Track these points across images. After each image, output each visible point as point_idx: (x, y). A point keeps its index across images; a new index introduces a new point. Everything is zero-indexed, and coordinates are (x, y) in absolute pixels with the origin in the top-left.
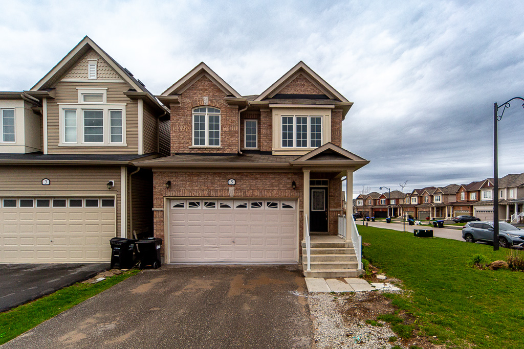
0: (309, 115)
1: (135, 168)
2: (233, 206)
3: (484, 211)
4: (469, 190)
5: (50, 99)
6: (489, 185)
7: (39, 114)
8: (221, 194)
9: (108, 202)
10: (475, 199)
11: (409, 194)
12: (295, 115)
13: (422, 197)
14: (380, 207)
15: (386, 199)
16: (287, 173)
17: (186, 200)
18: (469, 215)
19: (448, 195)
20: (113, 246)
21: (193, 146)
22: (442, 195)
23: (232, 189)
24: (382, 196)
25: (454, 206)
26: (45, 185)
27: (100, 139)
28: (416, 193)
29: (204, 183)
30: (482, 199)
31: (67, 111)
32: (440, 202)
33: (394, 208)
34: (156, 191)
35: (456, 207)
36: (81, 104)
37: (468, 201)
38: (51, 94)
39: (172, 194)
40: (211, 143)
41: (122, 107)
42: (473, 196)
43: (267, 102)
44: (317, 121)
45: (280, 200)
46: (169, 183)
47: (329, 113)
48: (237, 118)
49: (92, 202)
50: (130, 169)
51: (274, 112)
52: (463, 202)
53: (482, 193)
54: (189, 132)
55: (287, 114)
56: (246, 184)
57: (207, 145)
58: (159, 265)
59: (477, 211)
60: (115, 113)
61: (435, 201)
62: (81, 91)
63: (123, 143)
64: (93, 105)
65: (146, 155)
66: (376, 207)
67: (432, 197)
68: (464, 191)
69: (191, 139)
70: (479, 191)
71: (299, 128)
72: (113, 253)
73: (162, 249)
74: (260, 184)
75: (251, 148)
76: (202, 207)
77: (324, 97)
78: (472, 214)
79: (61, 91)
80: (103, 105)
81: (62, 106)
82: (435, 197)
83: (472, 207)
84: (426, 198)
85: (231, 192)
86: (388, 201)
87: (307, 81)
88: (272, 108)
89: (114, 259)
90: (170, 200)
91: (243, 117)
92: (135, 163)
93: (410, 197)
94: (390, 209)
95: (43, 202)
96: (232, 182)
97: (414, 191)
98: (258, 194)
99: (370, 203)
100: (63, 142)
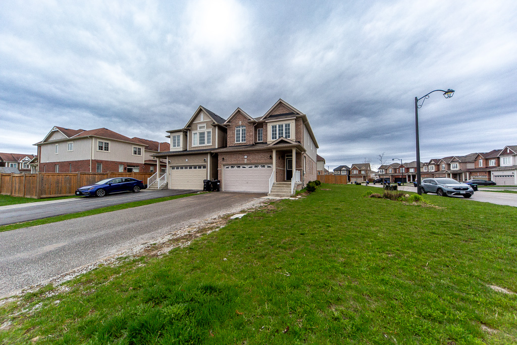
0: (284, 123)
1: (213, 153)
2: (247, 167)
3: (503, 176)
4: (487, 158)
5: (190, 130)
6: (508, 152)
7: (187, 136)
8: (242, 162)
9: (204, 167)
10: (494, 165)
11: (426, 163)
12: (277, 124)
13: (439, 165)
14: (399, 174)
15: (405, 168)
16: (268, 152)
17: (230, 165)
18: (487, 180)
19: (466, 162)
20: (204, 182)
21: (236, 143)
22: (460, 163)
23: (246, 160)
24: (402, 166)
25: (471, 172)
26: (187, 161)
27: (204, 143)
28: (433, 162)
29: (235, 158)
30: (502, 164)
31: (194, 134)
32: (458, 169)
33: (412, 175)
34: (219, 162)
35: (473, 173)
36: (199, 130)
37: (486, 167)
38: (190, 128)
39: (224, 163)
40: (242, 141)
41: (211, 130)
42: (492, 163)
43: (265, 120)
44: (288, 126)
45: (266, 164)
46: (223, 159)
47: (294, 121)
48: (253, 129)
49: (200, 167)
50: (211, 154)
51: (268, 124)
52: (481, 168)
53: (502, 159)
54: (234, 137)
55: (274, 124)
56: (251, 157)
57: (241, 142)
58: (218, 191)
59: (496, 176)
60: (209, 133)
61: (452, 169)
62: (199, 126)
63: (211, 144)
64: (202, 130)
65: (218, 148)
66: (396, 174)
67: (449, 165)
68: (482, 158)
69: (235, 140)
70: (499, 158)
71: (279, 130)
72: (204, 185)
73: (220, 185)
74: (257, 157)
75: (260, 141)
76: (236, 168)
77: (292, 114)
78: (490, 179)
79: (193, 126)
80: (205, 130)
81: (193, 132)
82: (451, 165)
83: (489, 172)
84: (443, 166)
85: (246, 161)
86: (408, 169)
87: (284, 107)
88: (267, 123)
89: (204, 188)
90: (224, 165)
91: (256, 128)
92: (212, 151)
93: (428, 166)
94: (409, 176)
95: (186, 167)
96: (246, 157)
97: (431, 161)
98: (256, 161)
99: (390, 171)
100: (193, 146)
